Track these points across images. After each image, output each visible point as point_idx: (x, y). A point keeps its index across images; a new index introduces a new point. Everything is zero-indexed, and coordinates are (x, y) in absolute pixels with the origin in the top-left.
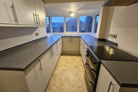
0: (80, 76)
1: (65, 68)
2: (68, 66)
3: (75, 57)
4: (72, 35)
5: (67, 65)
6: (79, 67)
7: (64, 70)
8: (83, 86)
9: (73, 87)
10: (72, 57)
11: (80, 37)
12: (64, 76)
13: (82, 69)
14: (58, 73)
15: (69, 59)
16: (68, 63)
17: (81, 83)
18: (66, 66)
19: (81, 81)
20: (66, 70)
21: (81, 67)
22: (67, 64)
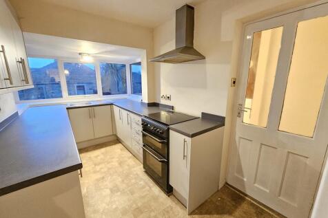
0: (135, 173)
1: (98, 176)
2: (102, 170)
3: (108, 148)
4: (89, 102)
5: (101, 168)
6: (126, 161)
7: (98, 180)
8: (146, 183)
9: (132, 193)
10: (103, 150)
11: (112, 104)
12: (107, 188)
13: (134, 163)
14: (87, 192)
15: (96, 157)
16: (99, 164)
17: (142, 182)
18: (98, 172)
19: (142, 179)
20: (103, 178)
21: (131, 160)
22: (98, 168)
